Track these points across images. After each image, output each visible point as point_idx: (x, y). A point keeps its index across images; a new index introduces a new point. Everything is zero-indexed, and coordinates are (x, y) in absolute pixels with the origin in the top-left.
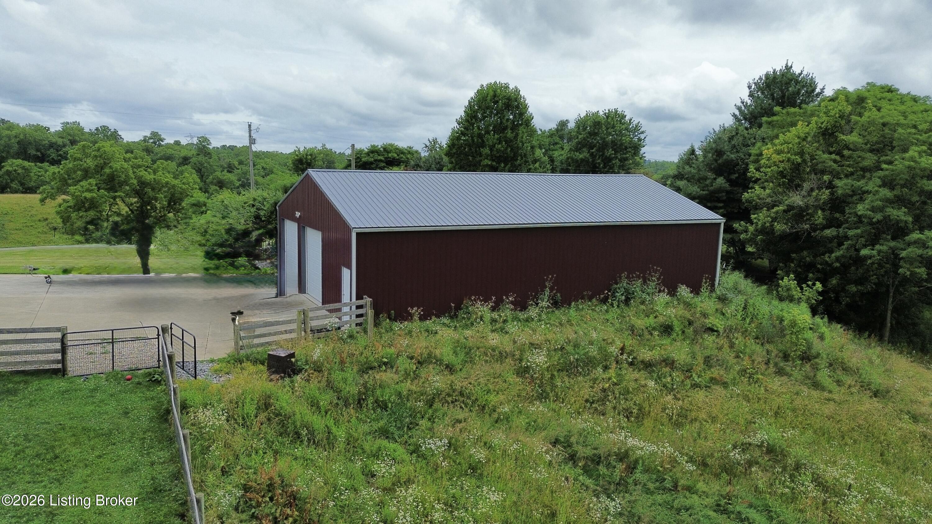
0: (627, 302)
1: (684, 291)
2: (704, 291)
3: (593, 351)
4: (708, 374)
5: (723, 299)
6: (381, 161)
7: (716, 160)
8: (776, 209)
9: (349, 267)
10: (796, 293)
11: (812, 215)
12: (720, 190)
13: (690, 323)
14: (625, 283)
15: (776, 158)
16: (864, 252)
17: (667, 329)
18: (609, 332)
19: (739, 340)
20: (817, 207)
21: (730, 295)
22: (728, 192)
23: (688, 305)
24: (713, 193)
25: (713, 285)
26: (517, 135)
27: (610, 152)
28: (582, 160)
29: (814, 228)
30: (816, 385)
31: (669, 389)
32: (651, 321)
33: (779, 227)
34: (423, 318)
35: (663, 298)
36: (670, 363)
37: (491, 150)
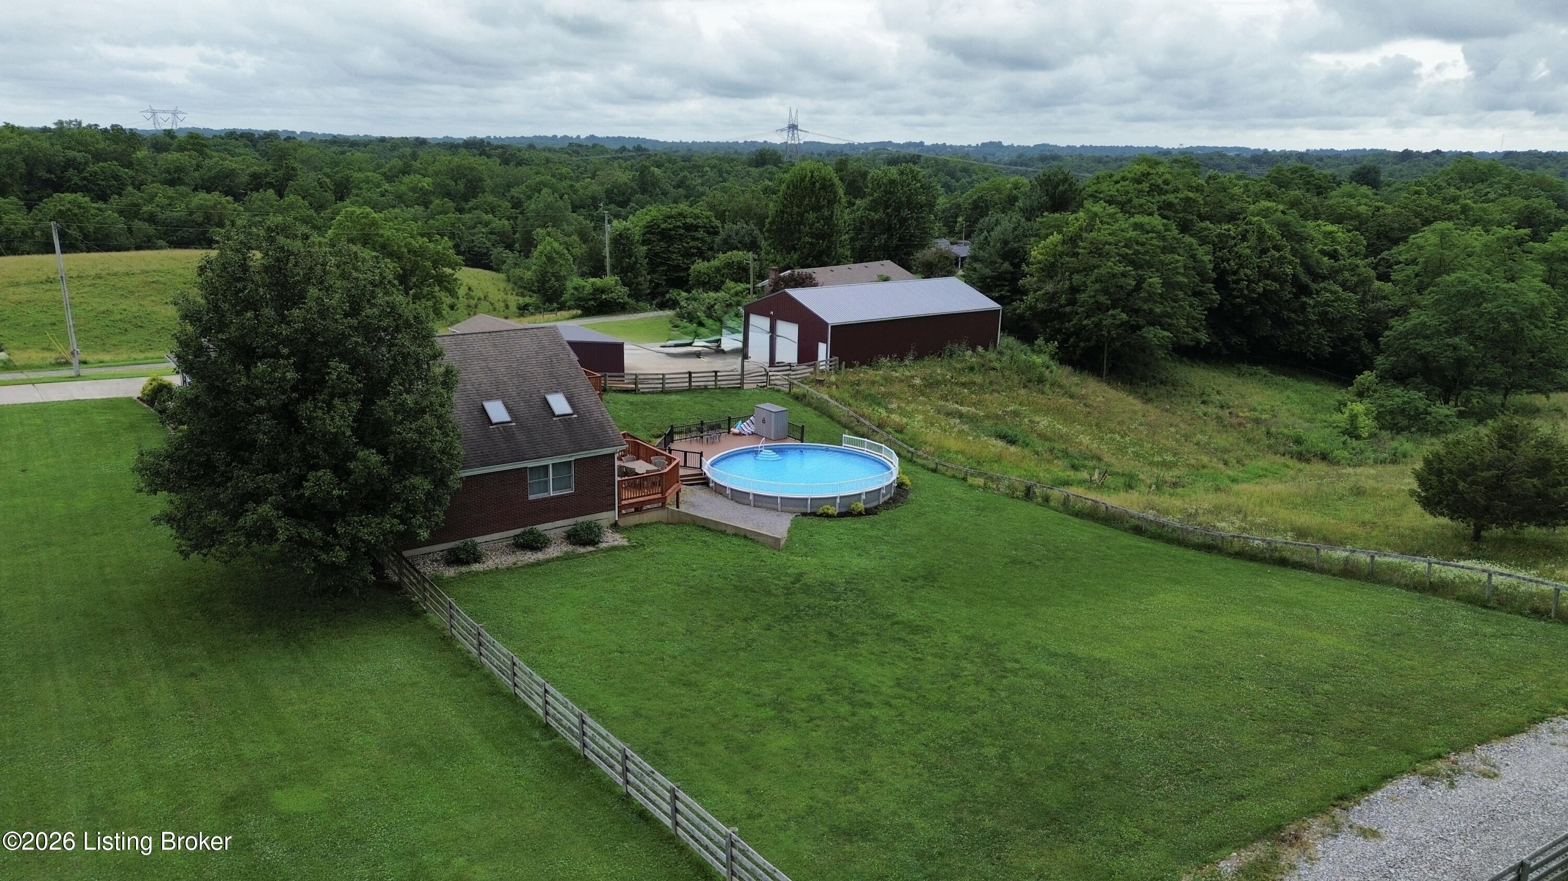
0: (951, 356)
1: (980, 349)
2: (991, 348)
3: (939, 378)
4: (992, 388)
5: (1001, 353)
6: (679, 227)
7: (1003, 248)
8: (1039, 292)
9: (825, 342)
10: (1044, 348)
11: (1059, 298)
12: (1006, 272)
13: (983, 366)
14: (949, 346)
15: (1040, 257)
16: (1085, 322)
17: (972, 369)
18: (944, 371)
19: (1007, 373)
20: (1063, 292)
21: (1005, 351)
22: (1011, 273)
23: (982, 356)
24: (1000, 274)
25: (995, 346)
26: (832, 213)
27: (905, 212)
28: (878, 221)
29: (1061, 306)
30: (1043, 393)
31: (973, 393)
32: (963, 365)
33: (1040, 306)
34: (860, 365)
35: (969, 353)
36: (974, 383)
37: (810, 228)
